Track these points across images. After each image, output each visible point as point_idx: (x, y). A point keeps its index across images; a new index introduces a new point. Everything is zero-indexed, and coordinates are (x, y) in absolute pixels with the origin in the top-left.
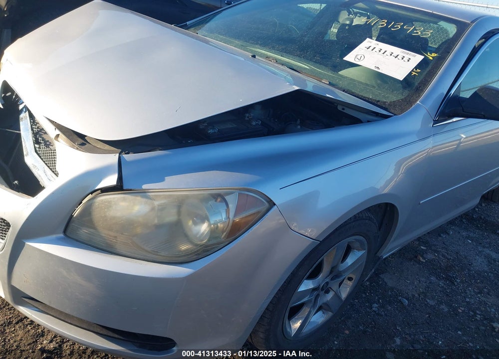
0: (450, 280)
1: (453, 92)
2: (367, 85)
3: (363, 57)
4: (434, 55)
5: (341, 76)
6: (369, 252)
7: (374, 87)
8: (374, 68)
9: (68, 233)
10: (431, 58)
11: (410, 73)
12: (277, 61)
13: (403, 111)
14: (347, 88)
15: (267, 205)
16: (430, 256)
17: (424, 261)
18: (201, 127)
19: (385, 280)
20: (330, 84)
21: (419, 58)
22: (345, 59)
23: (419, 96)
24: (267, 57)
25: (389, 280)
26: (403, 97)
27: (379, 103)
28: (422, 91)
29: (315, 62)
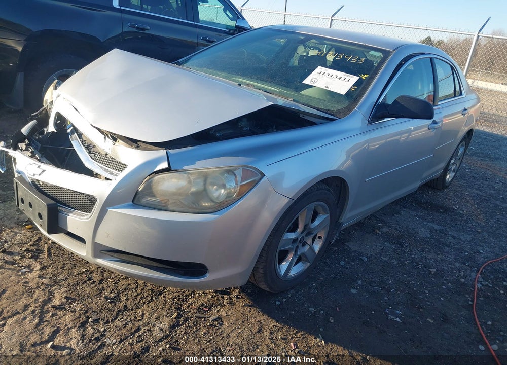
0: (401, 245)
1: (381, 100)
2: (320, 99)
3: (316, 80)
4: (366, 76)
5: (302, 94)
6: (331, 216)
7: (325, 101)
8: (324, 87)
9: (135, 202)
10: (364, 78)
11: (350, 89)
12: (255, 87)
13: (345, 115)
14: (307, 103)
15: (260, 176)
16: (385, 230)
17: (380, 233)
18: (211, 133)
19: (350, 246)
20: (294, 101)
21: (356, 78)
22: (304, 82)
23: (357, 105)
24: (248, 85)
25: (353, 246)
26: (345, 106)
27: (328, 112)
28: (359, 101)
29: (282, 86)
